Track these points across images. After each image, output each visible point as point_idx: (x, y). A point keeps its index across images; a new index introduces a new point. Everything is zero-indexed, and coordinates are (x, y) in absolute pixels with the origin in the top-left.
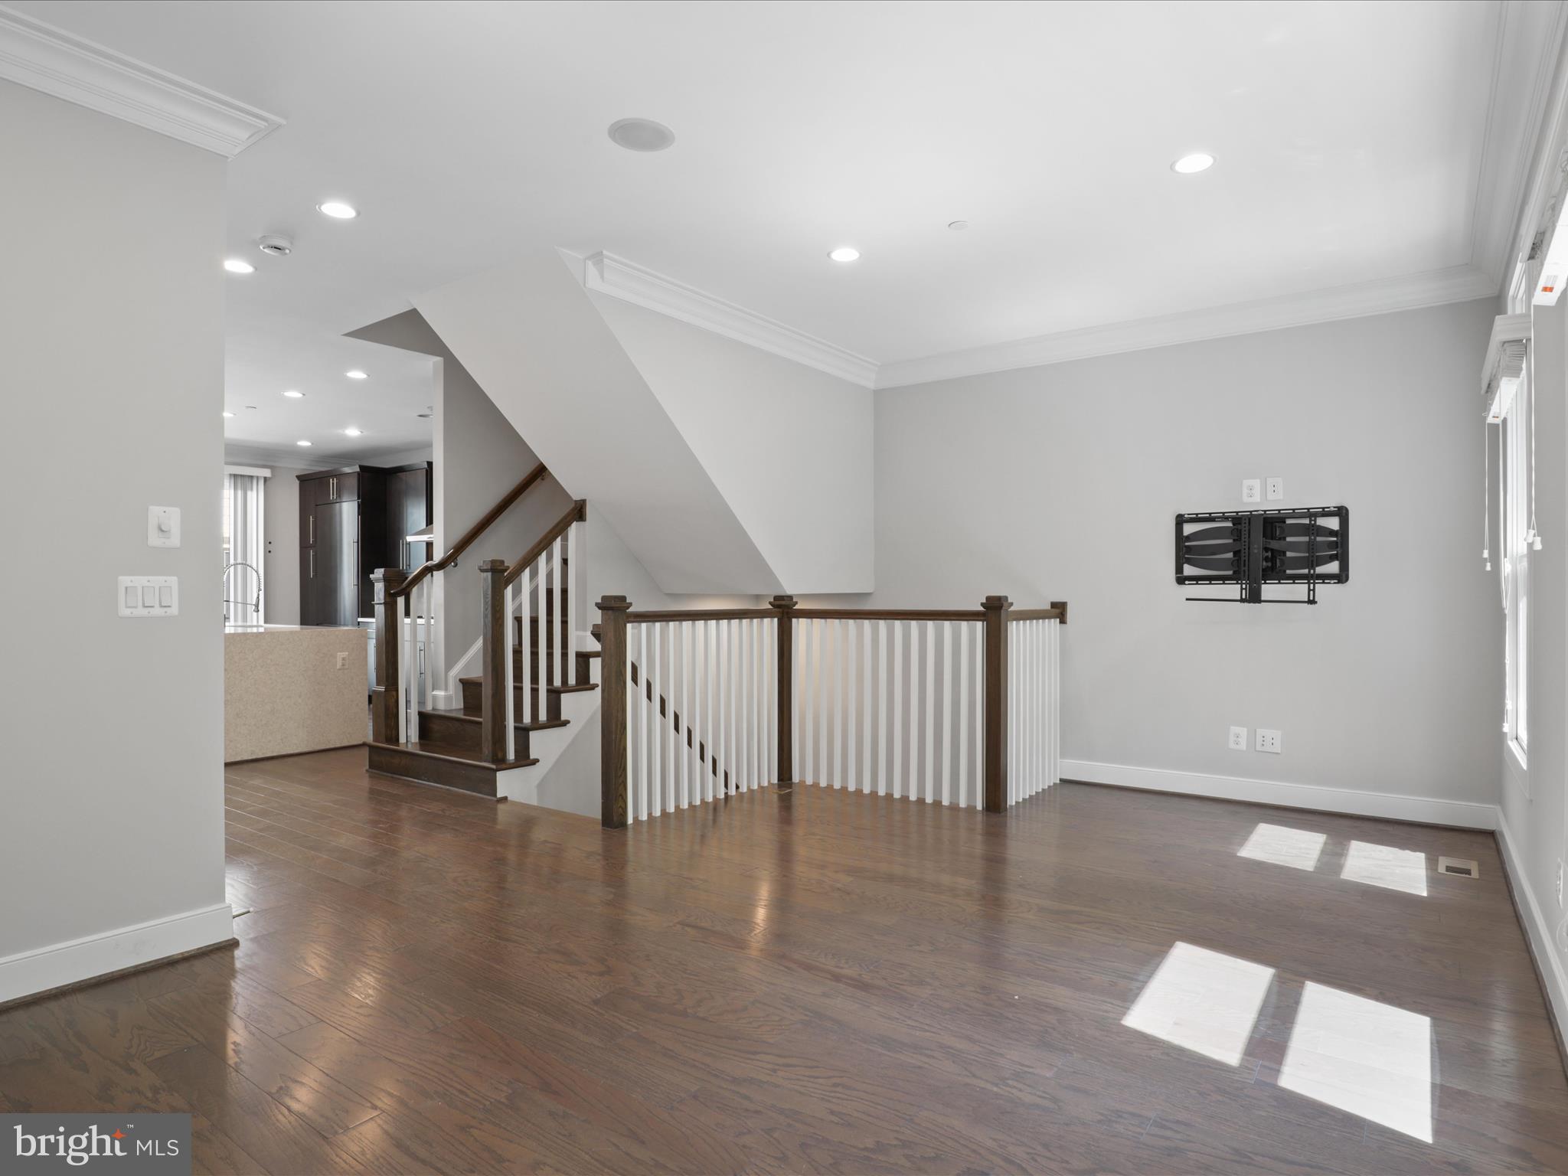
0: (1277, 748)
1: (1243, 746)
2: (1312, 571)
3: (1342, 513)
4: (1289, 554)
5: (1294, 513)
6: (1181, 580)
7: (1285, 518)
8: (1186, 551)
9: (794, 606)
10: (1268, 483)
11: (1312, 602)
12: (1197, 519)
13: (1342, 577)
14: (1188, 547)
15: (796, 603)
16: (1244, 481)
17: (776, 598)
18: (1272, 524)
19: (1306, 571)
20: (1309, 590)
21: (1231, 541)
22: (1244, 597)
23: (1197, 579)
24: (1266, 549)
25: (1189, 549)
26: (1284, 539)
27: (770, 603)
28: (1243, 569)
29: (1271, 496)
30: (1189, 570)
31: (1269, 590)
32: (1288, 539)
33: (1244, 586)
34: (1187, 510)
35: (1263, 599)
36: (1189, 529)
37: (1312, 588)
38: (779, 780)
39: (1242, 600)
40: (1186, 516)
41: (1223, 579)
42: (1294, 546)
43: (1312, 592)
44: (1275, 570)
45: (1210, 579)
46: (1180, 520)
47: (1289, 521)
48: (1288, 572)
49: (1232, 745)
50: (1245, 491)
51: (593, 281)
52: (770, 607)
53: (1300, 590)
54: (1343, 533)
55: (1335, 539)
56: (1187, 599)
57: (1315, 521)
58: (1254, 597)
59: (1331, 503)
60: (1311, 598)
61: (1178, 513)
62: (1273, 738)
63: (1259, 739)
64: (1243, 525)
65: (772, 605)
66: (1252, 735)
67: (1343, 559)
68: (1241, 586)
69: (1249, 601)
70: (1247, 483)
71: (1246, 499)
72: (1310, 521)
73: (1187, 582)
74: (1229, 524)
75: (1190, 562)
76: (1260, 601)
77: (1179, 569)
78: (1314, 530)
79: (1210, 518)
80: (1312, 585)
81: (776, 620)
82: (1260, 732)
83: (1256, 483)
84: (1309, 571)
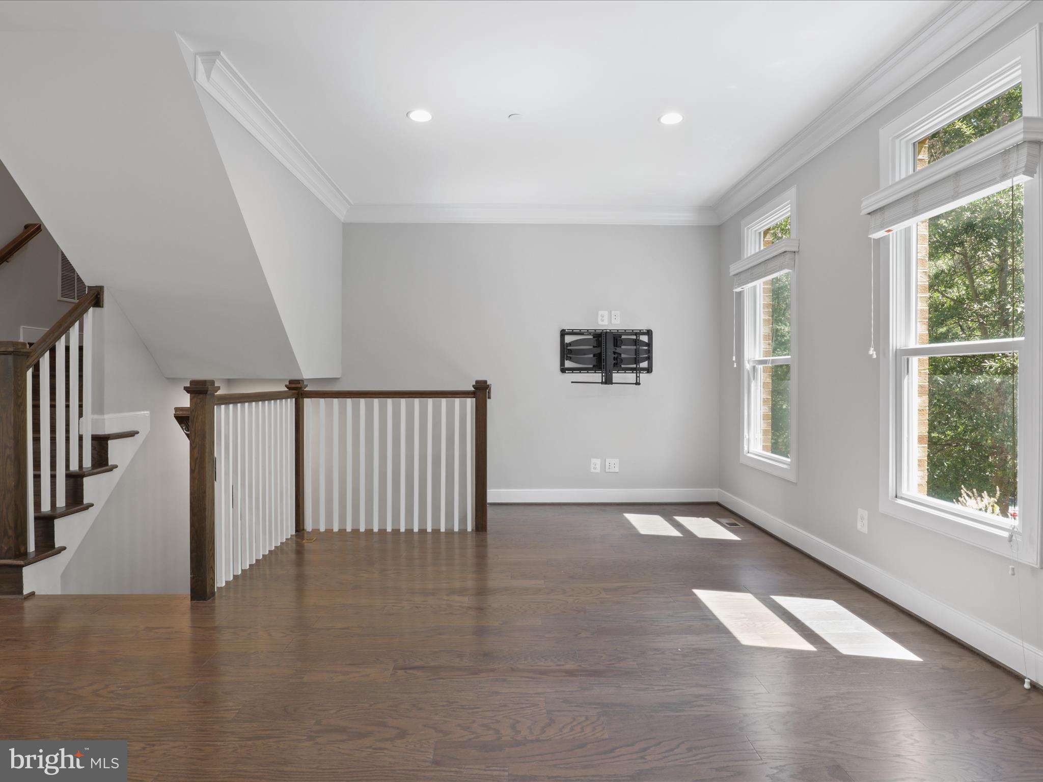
0: (617, 470)
1: (598, 470)
2: (638, 366)
3: (649, 333)
4: (623, 356)
5: (626, 332)
6: (563, 370)
7: (622, 335)
8: (566, 352)
9: (305, 388)
10: (612, 313)
11: (638, 383)
12: (572, 333)
13: (649, 370)
14: (570, 350)
15: (307, 386)
16: (599, 312)
17: (291, 382)
18: (617, 338)
19: (634, 366)
20: (637, 377)
21: (592, 347)
22: (604, 381)
23: (572, 370)
24: (615, 353)
25: (570, 351)
26: (621, 347)
27: (286, 386)
28: (603, 364)
29: (613, 322)
30: (568, 364)
31: (617, 377)
32: (623, 347)
33: (604, 374)
34: (567, 327)
35: (613, 382)
36: (568, 339)
37: (638, 375)
38: (296, 532)
39: (602, 383)
40: (567, 331)
41: (587, 370)
42: (626, 351)
43: (638, 378)
44: (618, 365)
45: (580, 370)
46: (563, 333)
47: (623, 337)
48: (622, 366)
49: (592, 470)
50: (600, 318)
51: (201, 78)
52: (286, 389)
53: (631, 377)
54: (649, 344)
55: (646, 348)
56: (572, 382)
57: (639, 337)
58: (608, 381)
59: (644, 327)
60: (638, 382)
61: (561, 329)
62: (614, 464)
63: (607, 464)
64: (603, 338)
65: (288, 388)
66: (603, 465)
67: (649, 359)
68: (602, 375)
69: (606, 383)
70: (600, 313)
71: (600, 322)
72: (637, 337)
73: (567, 372)
74: (591, 337)
75: (570, 359)
76: (612, 383)
77: (562, 364)
78: (636, 342)
79: (580, 333)
80: (638, 374)
81: (294, 399)
82: (608, 461)
83: (606, 313)
84: (637, 366)
